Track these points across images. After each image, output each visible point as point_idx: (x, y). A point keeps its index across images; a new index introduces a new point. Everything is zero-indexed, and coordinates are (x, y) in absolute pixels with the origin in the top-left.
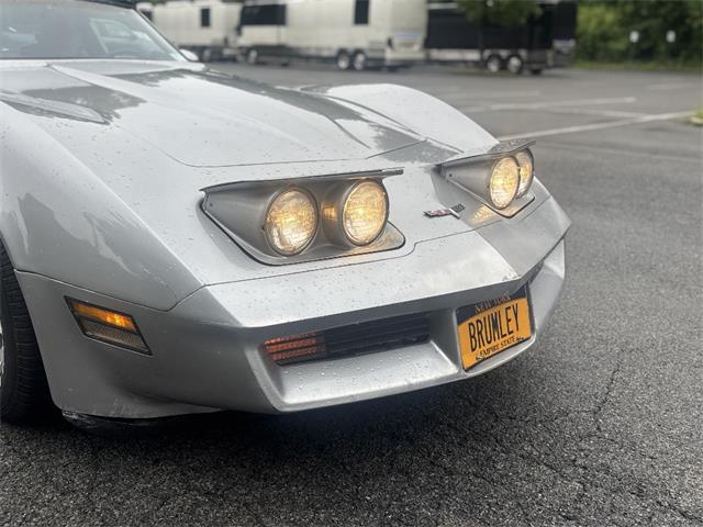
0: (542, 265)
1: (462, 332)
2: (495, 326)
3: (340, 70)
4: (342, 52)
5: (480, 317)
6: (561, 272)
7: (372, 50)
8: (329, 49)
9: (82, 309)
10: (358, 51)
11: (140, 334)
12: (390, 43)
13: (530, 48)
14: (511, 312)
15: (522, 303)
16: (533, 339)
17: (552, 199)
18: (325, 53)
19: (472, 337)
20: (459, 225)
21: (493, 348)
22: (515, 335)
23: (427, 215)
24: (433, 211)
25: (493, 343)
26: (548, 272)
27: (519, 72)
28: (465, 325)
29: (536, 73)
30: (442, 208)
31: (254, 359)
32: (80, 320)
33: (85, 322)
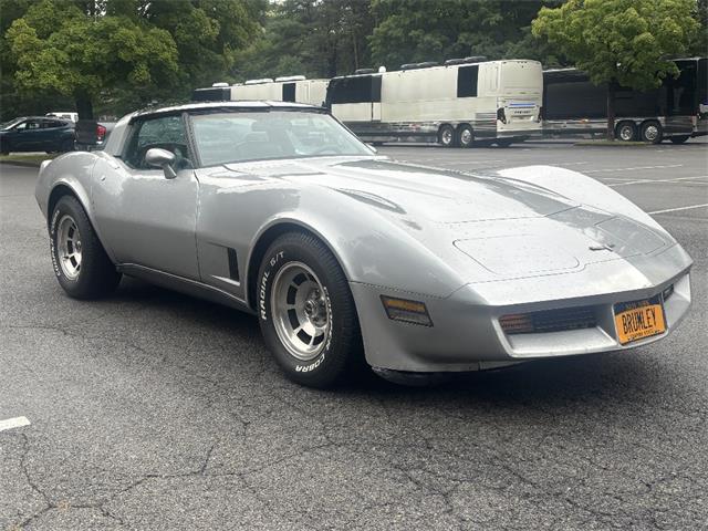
0: (672, 289)
1: (618, 321)
2: (639, 319)
3: (444, 146)
4: (444, 126)
5: (630, 313)
6: (688, 298)
7: (479, 123)
8: (431, 123)
9: (390, 302)
10: (463, 125)
11: (428, 315)
12: (501, 114)
13: (669, 114)
14: (650, 312)
15: (657, 308)
16: (667, 333)
17: (678, 246)
18: (426, 128)
19: (625, 325)
20: (613, 255)
21: (640, 334)
22: (654, 329)
23: (591, 249)
24: (595, 247)
25: (639, 331)
26: (678, 298)
27: (658, 142)
28: (620, 315)
29: (679, 141)
30: (599, 245)
31: (496, 324)
32: (387, 308)
33: (390, 310)
